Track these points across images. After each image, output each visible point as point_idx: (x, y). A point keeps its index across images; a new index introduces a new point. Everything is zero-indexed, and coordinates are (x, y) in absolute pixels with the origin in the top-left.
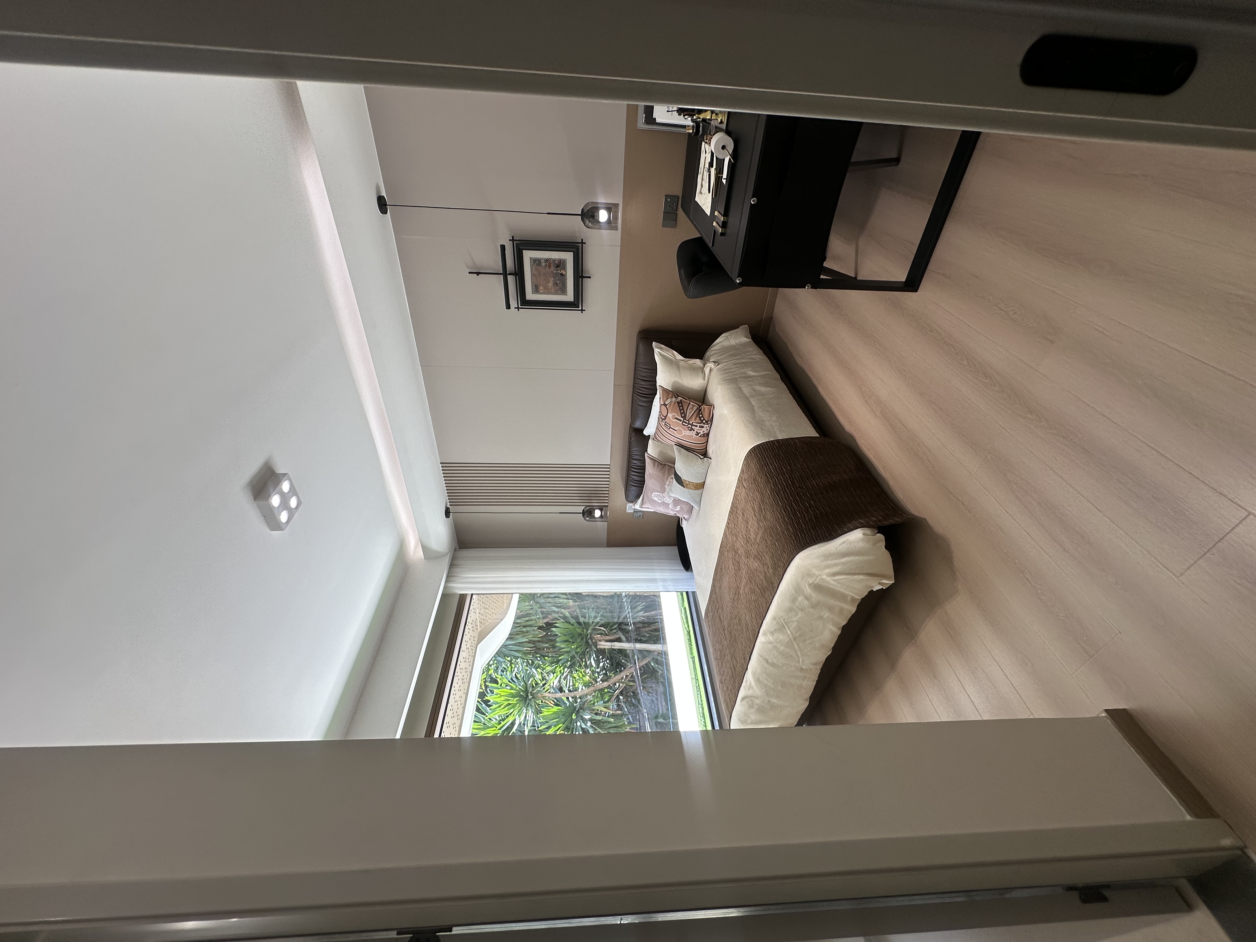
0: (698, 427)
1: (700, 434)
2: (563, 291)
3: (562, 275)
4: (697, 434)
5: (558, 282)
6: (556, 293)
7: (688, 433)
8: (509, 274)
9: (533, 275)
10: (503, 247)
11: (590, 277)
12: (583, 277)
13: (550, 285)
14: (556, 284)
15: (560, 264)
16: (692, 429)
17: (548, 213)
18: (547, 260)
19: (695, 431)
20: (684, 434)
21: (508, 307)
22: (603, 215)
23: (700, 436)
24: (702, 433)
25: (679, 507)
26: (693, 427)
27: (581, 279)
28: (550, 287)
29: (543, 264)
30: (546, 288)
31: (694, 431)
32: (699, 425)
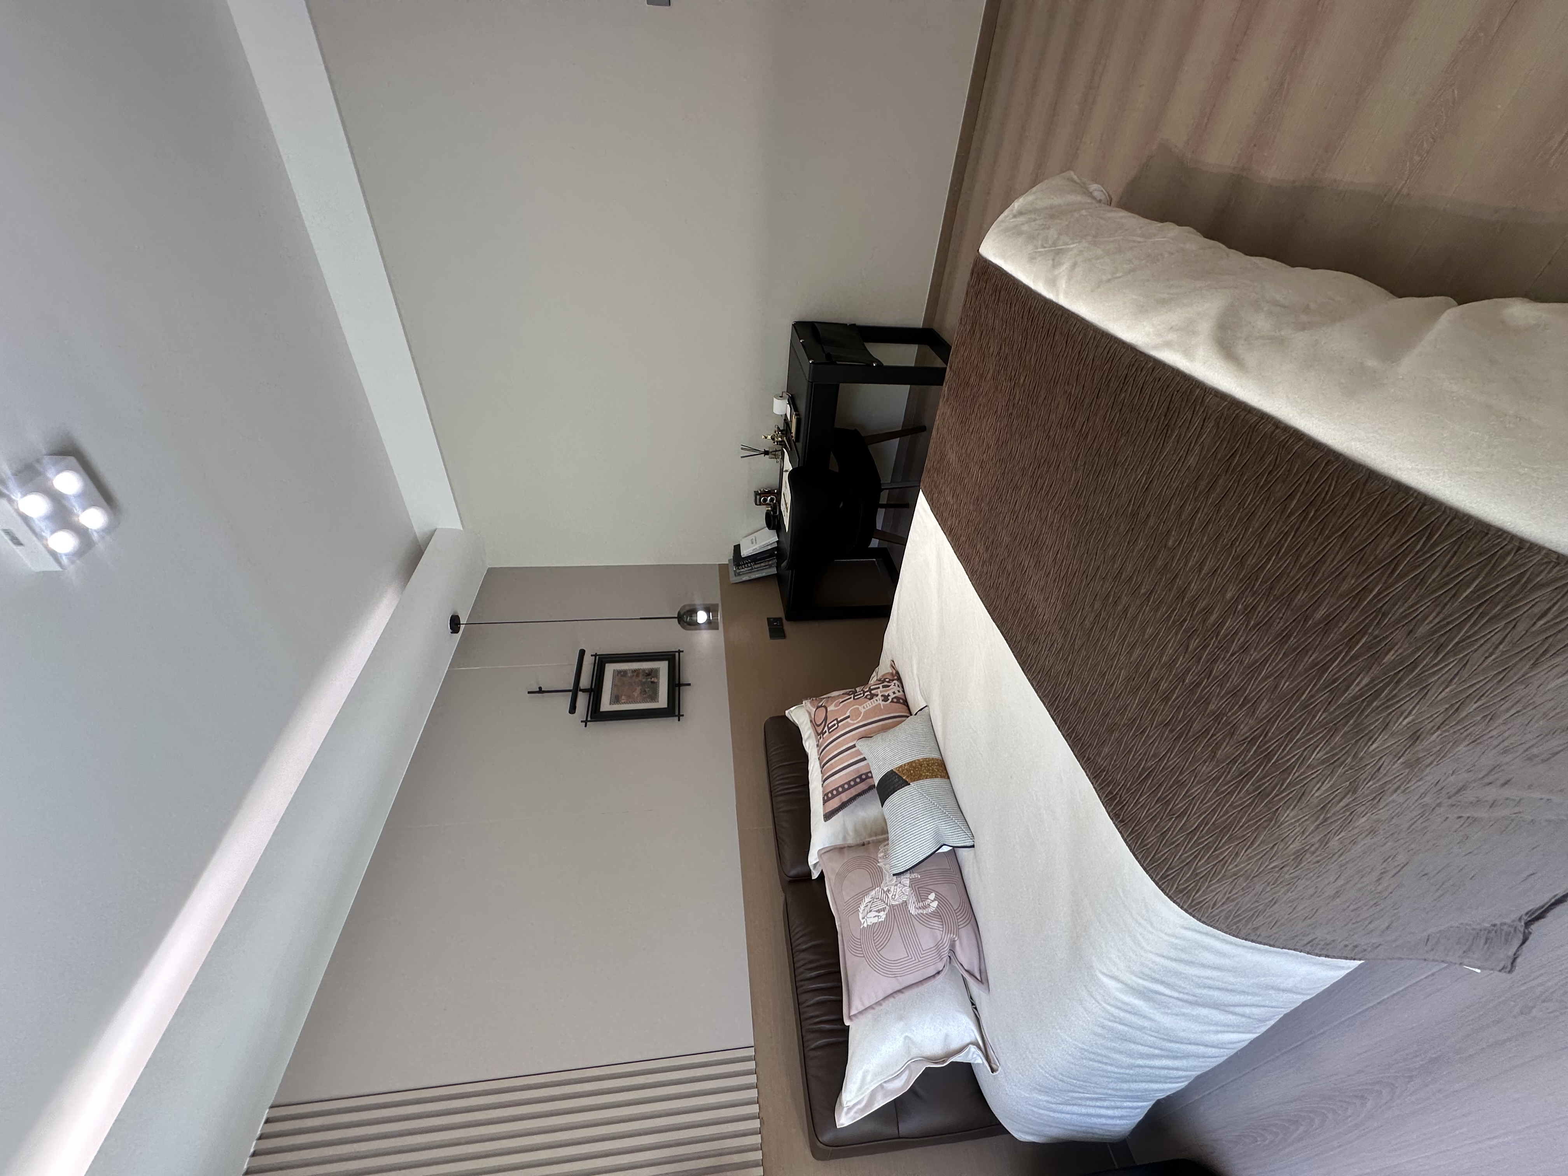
0: (881, 687)
1: (890, 698)
2: (654, 697)
3: (653, 682)
4: (886, 698)
5: (647, 690)
6: (644, 701)
7: (869, 704)
8: (581, 690)
9: (614, 685)
10: (582, 653)
11: (689, 685)
12: (680, 685)
13: (636, 694)
14: (643, 692)
15: (652, 674)
16: (872, 696)
17: (641, 619)
18: (634, 671)
19: (879, 696)
20: (863, 711)
21: (572, 710)
22: (702, 617)
23: (892, 701)
24: (893, 696)
26: (872, 692)
27: (677, 688)
28: (636, 695)
29: (629, 675)
30: (629, 697)
31: (877, 695)
32: (881, 686)
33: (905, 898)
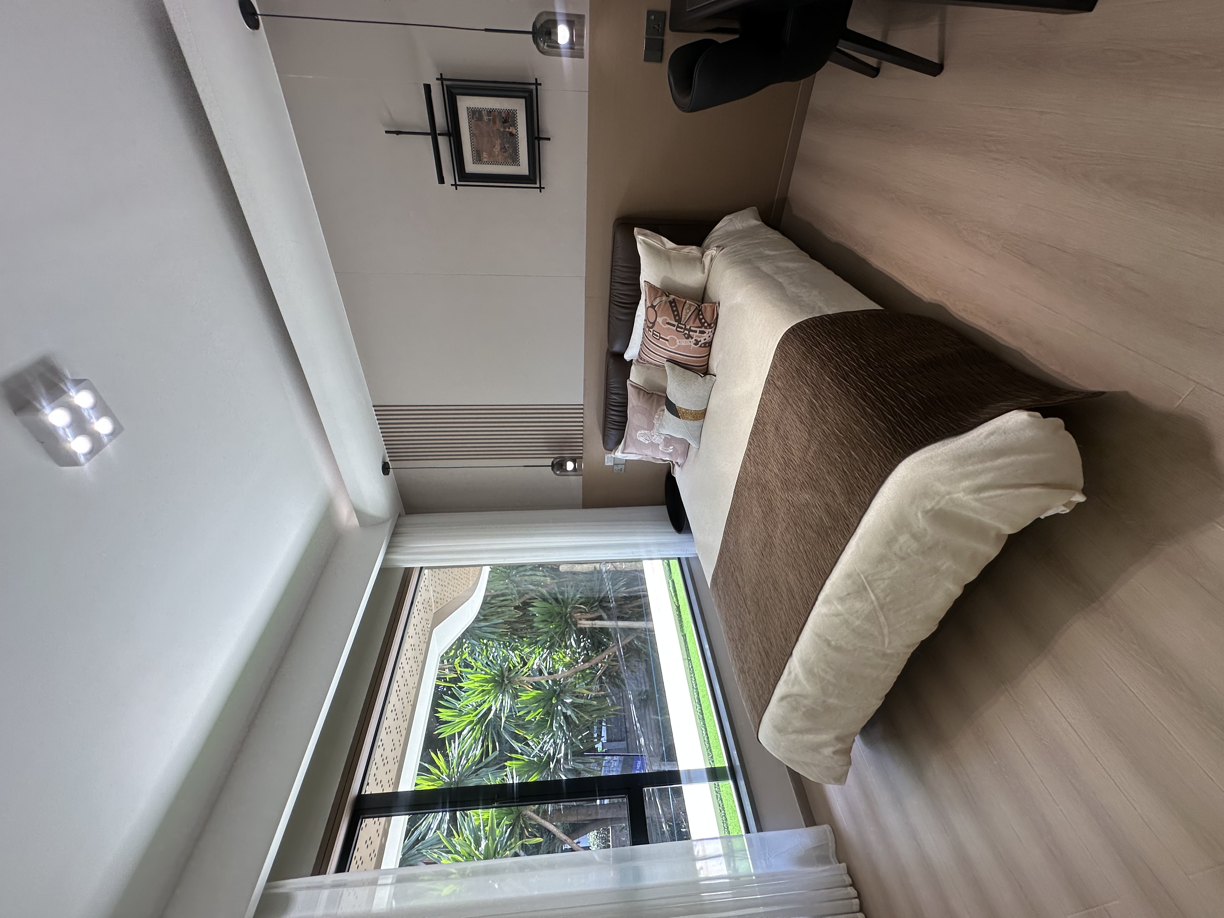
0: (698, 332)
1: (700, 343)
2: (514, 159)
3: (511, 134)
4: (697, 343)
5: (507, 146)
6: (505, 163)
7: (684, 342)
8: (439, 134)
9: (472, 135)
10: (428, 88)
11: (549, 139)
12: (539, 139)
13: (497, 149)
14: (503, 149)
15: (508, 118)
16: (689, 337)
17: (486, 30)
18: (490, 112)
19: (693, 339)
20: (678, 344)
21: (441, 180)
22: (563, 34)
23: (700, 346)
24: (703, 342)
25: (672, 447)
26: (691, 333)
27: (537, 142)
28: (497, 153)
29: (485, 118)
30: (491, 154)
31: (692, 338)
32: (698, 330)
33: (659, 443)
